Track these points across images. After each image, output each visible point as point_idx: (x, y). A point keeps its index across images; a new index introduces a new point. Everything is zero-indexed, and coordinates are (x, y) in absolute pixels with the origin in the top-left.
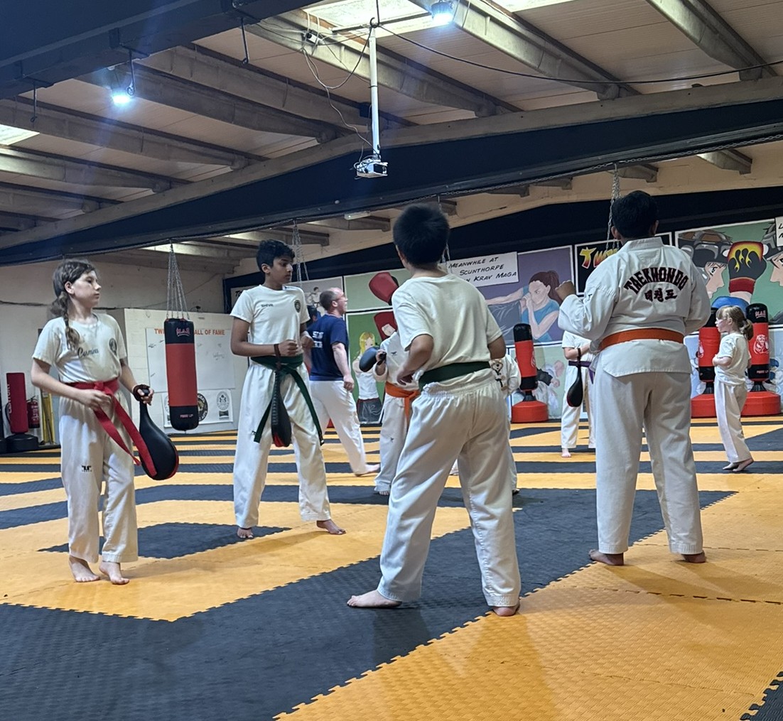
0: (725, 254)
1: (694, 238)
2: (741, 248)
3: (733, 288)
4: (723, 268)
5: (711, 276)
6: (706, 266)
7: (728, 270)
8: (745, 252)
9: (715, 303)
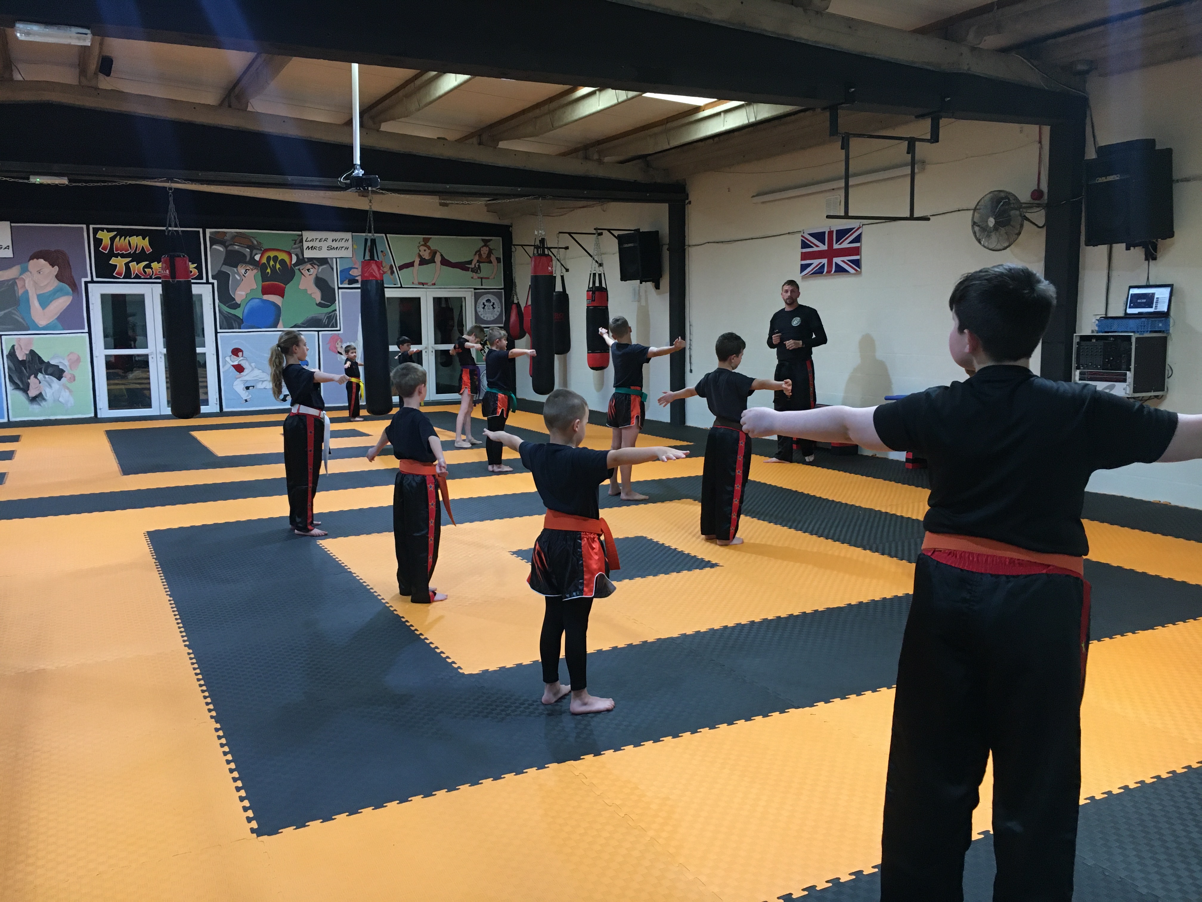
0: (257, 258)
1: (225, 238)
2: (272, 254)
3: (265, 291)
4: (255, 271)
5: (243, 277)
6: (239, 267)
7: (260, 273)
8: (275, 258)
9: (249, 304)
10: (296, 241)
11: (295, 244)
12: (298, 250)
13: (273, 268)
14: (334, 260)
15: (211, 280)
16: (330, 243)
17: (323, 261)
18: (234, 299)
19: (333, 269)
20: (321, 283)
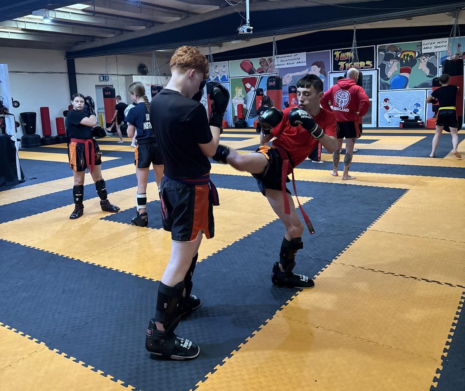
0: (399, 56)
1: (385, 48)
2: (406, 53)
3: (402, 71)
4: (398, 62)
5: (392, 65)
6: (390, 61)
7: (400, 63)
8: (408, 55)
9: (394, 78)
10: (418, 45)
11: (418, 47)
12: (420, 50)
13: (406, 60)
14: (438, 53)
15: (377, 68)
16: (436, 44)
17: (432, 54)
18: (387, 76)
19: (437, 58)
20: (430, 66)
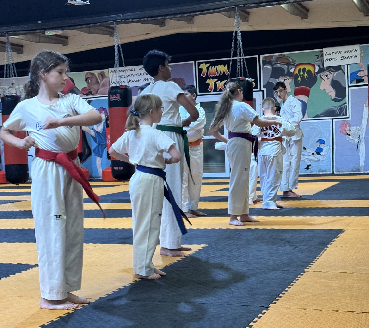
0: (292, 71)
7: (293, 81)
8: (304, 70)
10: (318, 56)
11: (318, 58)
12: (320, 62)
13: (303, 77)
14: (346, 66)
15: (262, 89)
16: (343, 54)
17: (338, 68)
19: (344, 73)
20: (336, 85)
